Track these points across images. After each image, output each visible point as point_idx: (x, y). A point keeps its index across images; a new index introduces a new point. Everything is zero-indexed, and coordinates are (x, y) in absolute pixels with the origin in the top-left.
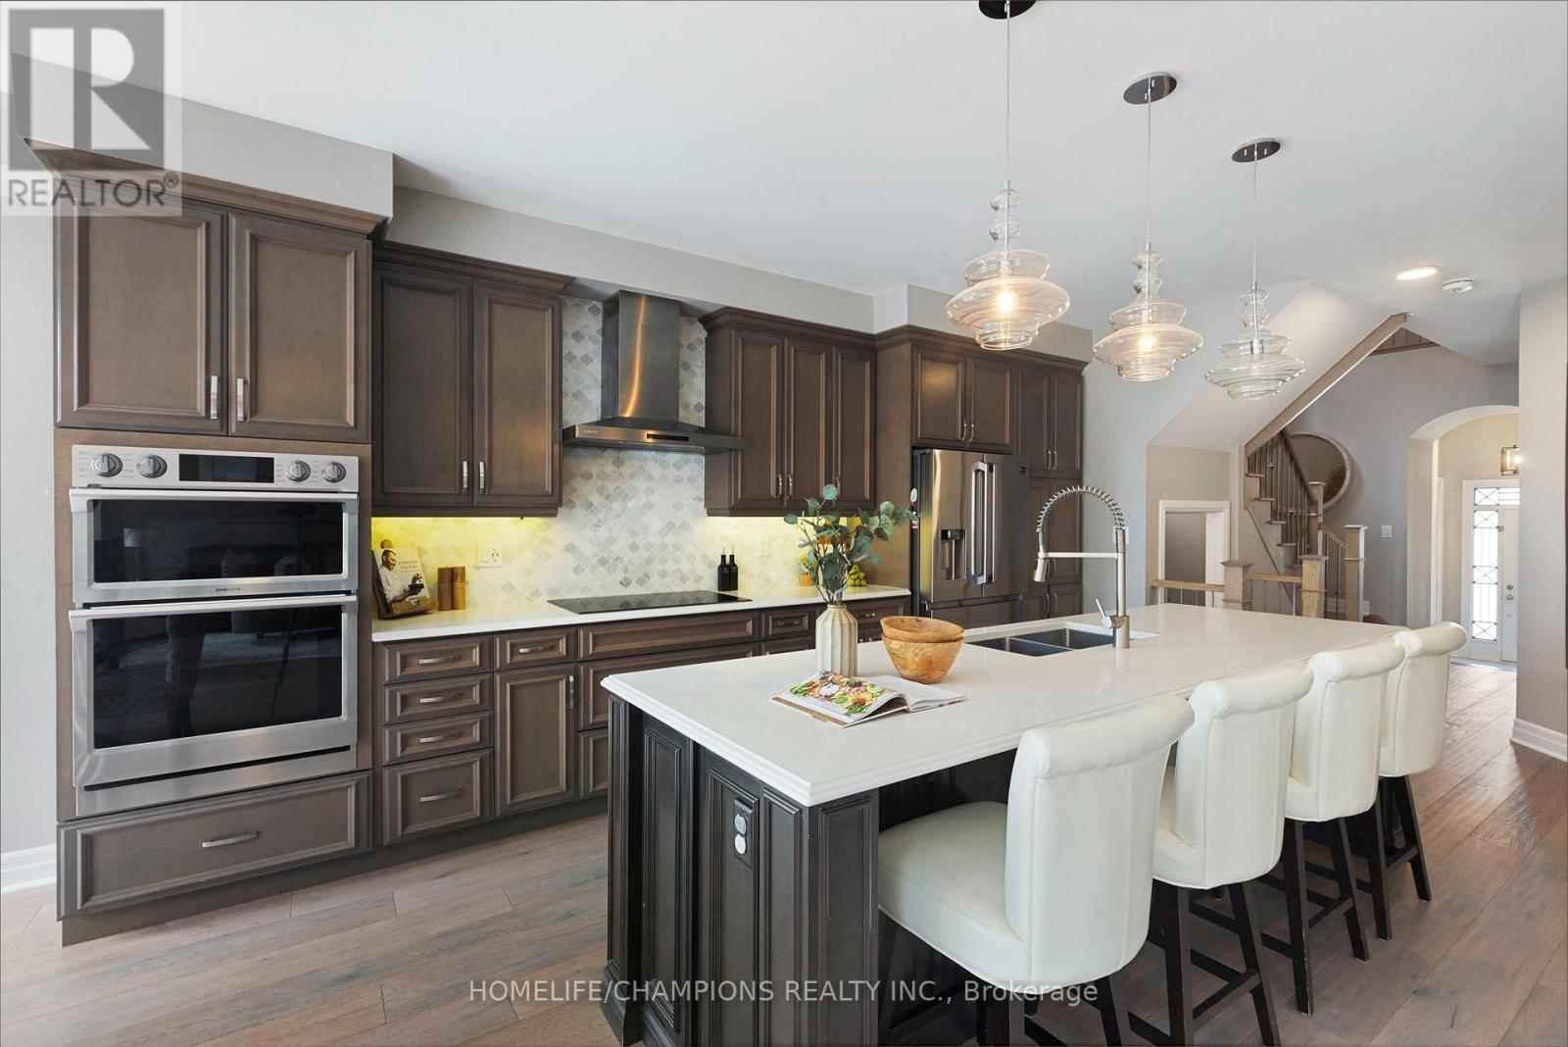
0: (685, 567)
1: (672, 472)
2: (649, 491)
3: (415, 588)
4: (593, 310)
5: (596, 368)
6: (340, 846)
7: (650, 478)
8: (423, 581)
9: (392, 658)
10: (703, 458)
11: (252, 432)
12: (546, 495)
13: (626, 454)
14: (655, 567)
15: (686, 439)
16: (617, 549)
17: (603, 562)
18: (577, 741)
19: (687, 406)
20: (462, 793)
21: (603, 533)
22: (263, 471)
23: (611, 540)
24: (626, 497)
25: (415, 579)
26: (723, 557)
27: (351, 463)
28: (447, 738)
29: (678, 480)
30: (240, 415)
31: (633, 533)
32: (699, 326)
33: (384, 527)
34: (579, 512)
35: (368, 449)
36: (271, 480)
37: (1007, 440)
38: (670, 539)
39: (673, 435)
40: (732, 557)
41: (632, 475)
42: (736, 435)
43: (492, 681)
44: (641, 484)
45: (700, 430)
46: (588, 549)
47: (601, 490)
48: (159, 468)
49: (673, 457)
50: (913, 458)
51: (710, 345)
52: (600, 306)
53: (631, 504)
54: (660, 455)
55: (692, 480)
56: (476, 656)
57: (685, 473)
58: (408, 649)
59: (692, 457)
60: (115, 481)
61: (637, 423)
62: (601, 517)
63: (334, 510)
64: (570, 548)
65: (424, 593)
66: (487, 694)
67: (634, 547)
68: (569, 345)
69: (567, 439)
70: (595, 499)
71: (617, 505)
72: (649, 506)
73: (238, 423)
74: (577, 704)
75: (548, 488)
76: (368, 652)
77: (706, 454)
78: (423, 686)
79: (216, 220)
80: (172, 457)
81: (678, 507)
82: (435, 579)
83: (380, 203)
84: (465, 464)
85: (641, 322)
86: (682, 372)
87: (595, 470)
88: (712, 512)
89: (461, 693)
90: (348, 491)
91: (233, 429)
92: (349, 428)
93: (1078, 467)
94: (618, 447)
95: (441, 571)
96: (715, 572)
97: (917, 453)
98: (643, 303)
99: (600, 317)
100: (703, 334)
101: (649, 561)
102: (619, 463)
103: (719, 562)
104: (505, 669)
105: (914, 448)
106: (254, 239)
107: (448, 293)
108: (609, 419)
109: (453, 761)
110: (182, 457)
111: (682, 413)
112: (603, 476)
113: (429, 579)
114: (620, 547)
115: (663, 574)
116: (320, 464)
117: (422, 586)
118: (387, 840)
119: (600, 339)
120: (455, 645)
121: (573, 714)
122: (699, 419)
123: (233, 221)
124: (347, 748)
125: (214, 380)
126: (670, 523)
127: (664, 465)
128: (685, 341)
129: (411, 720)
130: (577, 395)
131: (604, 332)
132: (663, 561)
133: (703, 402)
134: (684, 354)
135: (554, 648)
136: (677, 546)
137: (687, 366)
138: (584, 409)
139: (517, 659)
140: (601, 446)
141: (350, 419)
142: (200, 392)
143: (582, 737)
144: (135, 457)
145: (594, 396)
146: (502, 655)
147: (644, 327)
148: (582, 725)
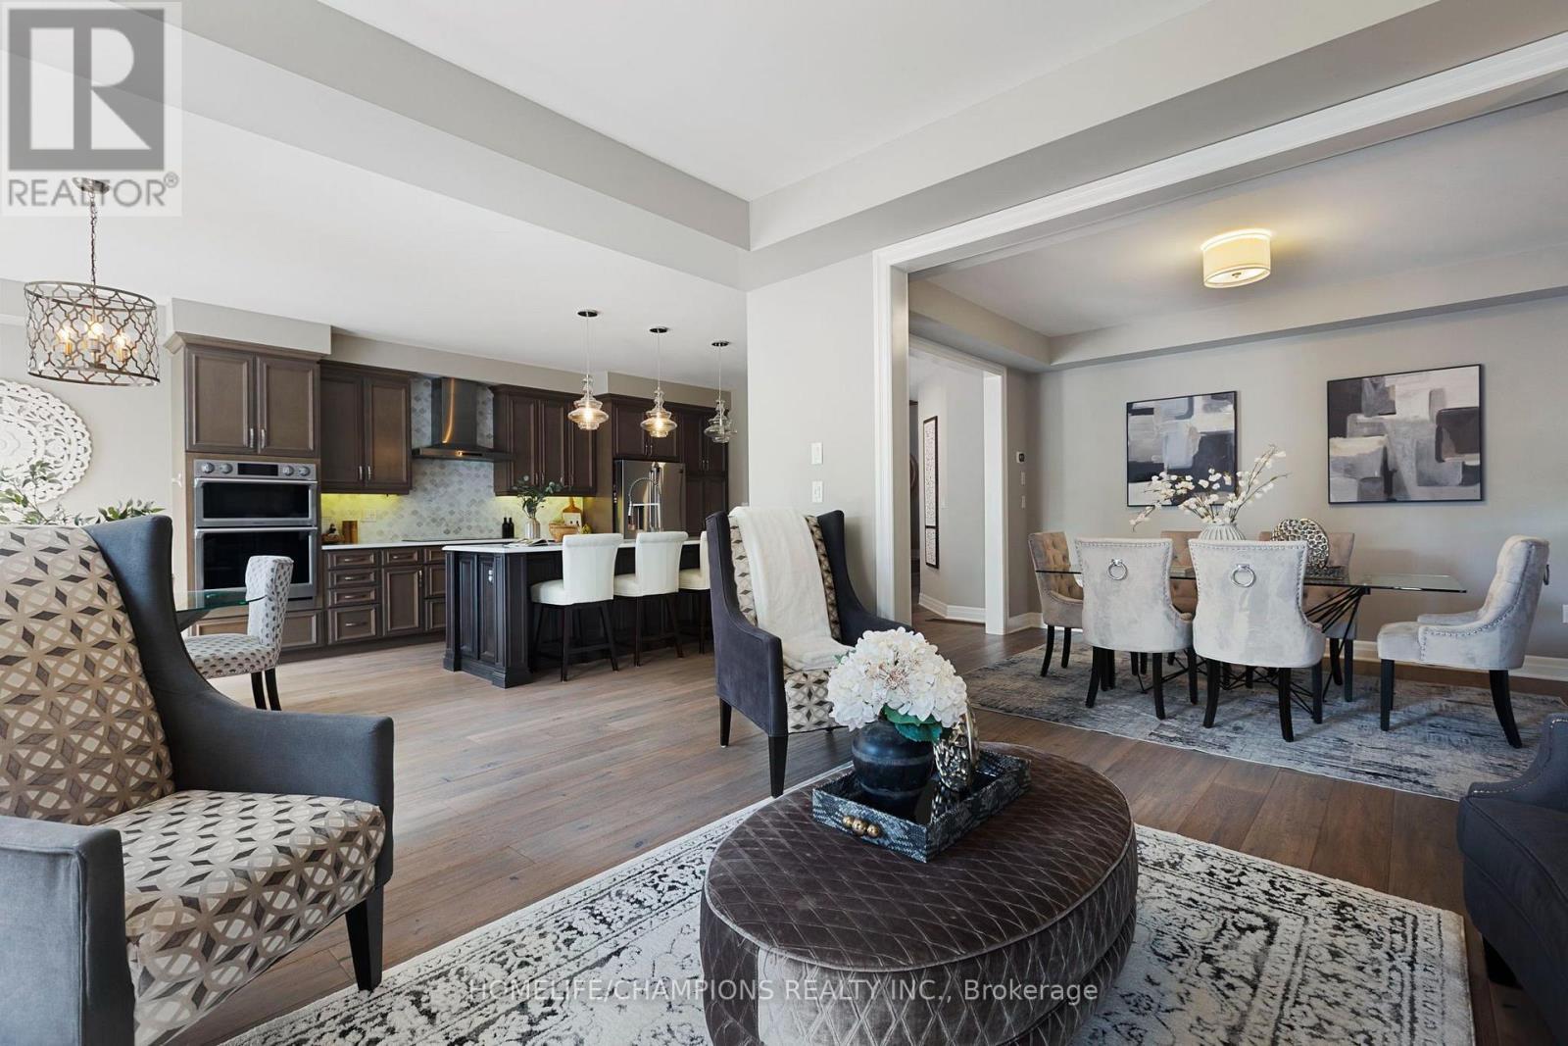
0: (483, 525)
1: (474, 472)
2: (461, 482)
3: (332, 530)
4: (427, 385)
5: (428, 416)
6: (309, 643)
7: (461, 475)
8: (335, 527)
9: (332, 558)
10: (492, 464)
11: (267, 453)
12: (403, 484)
13: (446, 462)
14: (465, 524)
15: (480, 455)
16: (442, 514)
17: (434, 520)
18: (424, 604)
19: (482, 435)
20: (367, 624)
21: (434, 505)
22: (273, 470)
23: (438, 509)
24: (447, 486)
25: (332, 525)
26: (505, 519)
27: (313, 467)
28: (356, 598)
29: (478, 476)
30: (263, 446)
31: (451, 505)
32: (489, 391)
33: (327, 498)
34: (420, 494)
35: (319, 460)
36: (277, 475)
37: (675, 454)
38: (473, 508)
39: (474, 452)
40: (510, 519)
41: (450, 474)
42: (510, 452)
43: (380, 571)
44: (456, 478)
45: (490, 450)
46: (425, 514)
47: (432, 482)
48: (230, 469)
49: (474, 464)
50: (614, 465)
51: (496, 402)
52: (430, 382)
53: (450, 489)
54: (466, 463)
55: (485, 476)
56: (372, 560)
57: (482, 472)
58: (340, 554)
59: (485, 463)
60: (211, 474)
61: (452, 446)
62: (433, 496)
63: (305, 488)
64: (415, 513)
65: (337, 533)
66: (378, 576)
67: (452, 513)
68: (414, 404)
69: (415, 454)
70: (429, 486)
71: (442, 490)
72: (460, 490)
73: (262, 450)
74: (423, 585)
75: (405, 480)
76: (321, 556)
77: (494, 462)
78: (348, 572)
79: (251, 360)
80: (235, 464)
81: (477, 491)
82: (341, 526)
83: (324, 347)
84: (361, 468)
85: (452, 391)
86: (479, 418)
87: (428, 471)
88: (498, 494)
89: (365, 576)
90: (311, 480)
91: (259, 452)
92: (310, 451)
93: (724, 469)
94: (441, 458)
95: (344, 522)
96: (500, 527)
97: (616, 461)
98: (453, 382)
99: (430, 388)
100: (491, 396)
101: (461, 520)
102: (442, 467)
103: (503, 521)
104: (386, 566)
105: (614, 459)
106: (268, 368)
107: (352, 383)
108: (437, 444)
109: (362, 608)
110: (239, 465)
111: (478, 439)
112: (433, 474)
113: (338, 526)
114: (444, 512)
115: (469, 528)
116: (300, 468)
117: (335, 530)
118: (330, 642)
119: (430, 399)
120: (362, 553)
121: (421, 590)
122: (489, 443)
123: (258, 360)
124: (311, 598)
125: (252, 430)
126: (474, 500)
127: (469, 468)
128: (480, 399)
129: (340, 587)
130: (418, 431)
131: (432, 396)
132: (469, 520)
133: (492, 433)
134: (480, 407)
135: (411, 557)
136: (477, 513)
137: (481, 413)
138: (423, 438)
139: (393, 561)
140: (433, 458)
141: (311, 447)
142: (245, 434)
143: (426, 602)
144: (222, 465)
145: (428, 430)
146: (385, 559)
147: (455, 396)
148: (426, 595)
